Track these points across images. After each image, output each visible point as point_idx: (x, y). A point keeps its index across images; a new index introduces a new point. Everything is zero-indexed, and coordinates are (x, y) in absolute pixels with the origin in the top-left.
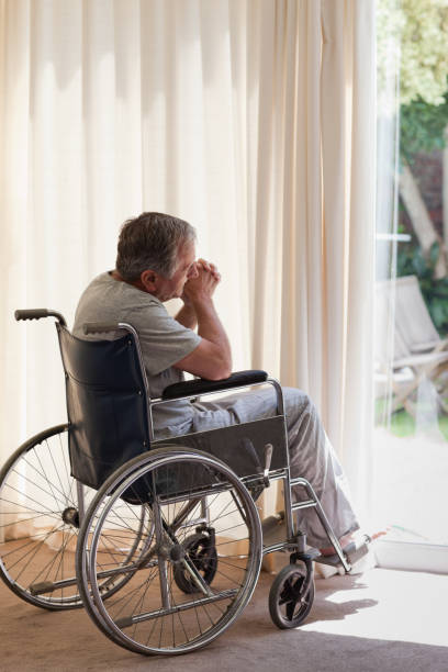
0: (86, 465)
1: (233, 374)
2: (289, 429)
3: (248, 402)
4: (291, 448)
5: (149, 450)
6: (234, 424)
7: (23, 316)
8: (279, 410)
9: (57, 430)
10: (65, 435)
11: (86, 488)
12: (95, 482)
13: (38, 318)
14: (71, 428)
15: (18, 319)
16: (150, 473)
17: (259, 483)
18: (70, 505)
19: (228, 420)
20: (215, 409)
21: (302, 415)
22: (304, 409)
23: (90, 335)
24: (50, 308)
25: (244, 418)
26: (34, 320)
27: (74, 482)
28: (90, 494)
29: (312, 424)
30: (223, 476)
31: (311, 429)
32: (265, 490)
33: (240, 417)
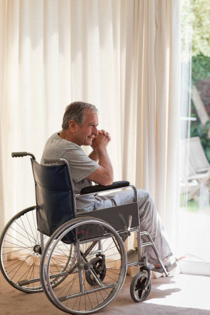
0: (45, 225)
2: (140, 209)
3: (121, 196)
4: (140, 217)
5: (74, 218)
6: (114, 206)
7: (15, 155)
8: (135, 199)
9: (31, 209)
10: (35, 211)
11: (44, 236)
12: (49, 233)
13: (22, 156)
14: (38, 208)
15: (13, 157)
16: (75, 229)
17: (126, 234)
18: (37, 244)
19: (111, 204)
20: (105, 200)
21: (146, 202)
22: (146, 199)
24: (28, 152)
25: (118, 203)
26: (20, 157)
27: (39, 233)
28: (47, 239)
29: (150, 206)
30: (109, 231)
31: (150, 209)
32: (129, 237)
33: (117, 203)
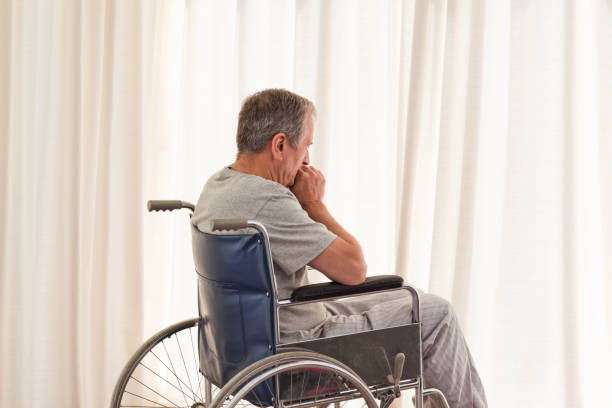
0: (212, 363)
1: (368, 279)
2: (424, 340)
4: (424, 359)
5: (274, 353)
6: (367, 330)
7: (156, 206)
9: (188, 325)
10: (195, 329)
11: (214, 387)
12: (221, 383)
13: (171, 210)
14: (201, 323)
15: (151, 210)
16: (274, 377)
17: (390, 392)
18: (198, 401)
19: (360, 326)
22: (442, 319)
23: (217, 232)
24: (184, 199)
26: (167, 211)
27: (203, 379)
28: (216, 391)
30: (352, 385)
31: (448, 340)
32: (396, 400)
33: (374, 324)
